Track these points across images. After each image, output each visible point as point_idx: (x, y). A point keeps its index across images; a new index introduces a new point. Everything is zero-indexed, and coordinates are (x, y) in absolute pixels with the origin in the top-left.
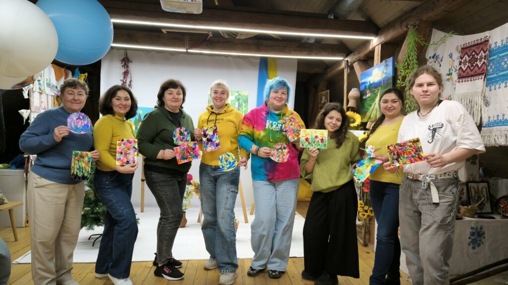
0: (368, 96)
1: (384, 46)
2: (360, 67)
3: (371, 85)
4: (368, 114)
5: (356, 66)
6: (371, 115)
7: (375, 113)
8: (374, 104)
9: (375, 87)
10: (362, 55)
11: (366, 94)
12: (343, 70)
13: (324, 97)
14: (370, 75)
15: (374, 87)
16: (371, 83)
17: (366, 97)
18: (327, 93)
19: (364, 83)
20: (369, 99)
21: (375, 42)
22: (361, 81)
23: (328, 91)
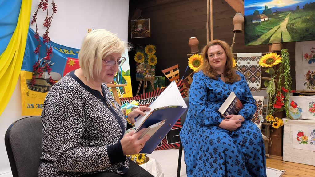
0: (262, 20)
4: (264, 38)
6: (269, 39)
7: (279, 36)
8: (276, 28)
9: (279, 13)
11: (259, 19)
16: (269, 7)
17: (259, 22)
20: (265, 23)
23: (149, 19)
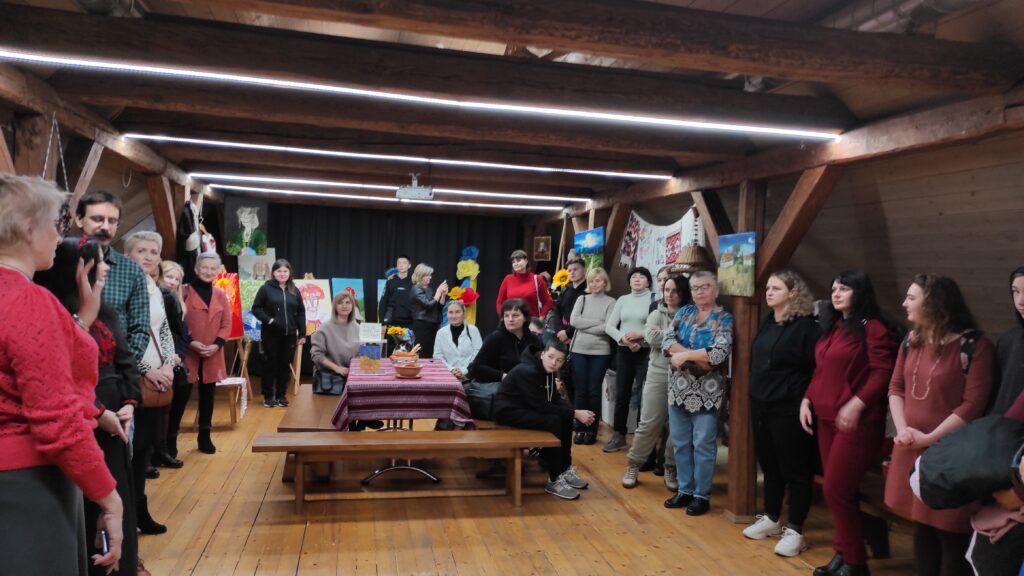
1: (597, 212)
2: (579, 224)
3: (584, 249)
5: (574, 220)
10: (580, 212)
12: (562, 220)
13: (542, 244)
14: (584, 238)
15: (589, 251)
16: (585, 246)
18: (548, 240)
19: (579, 246)
21: (590, 205)
22: (577, 243)
23: (550, 237)
